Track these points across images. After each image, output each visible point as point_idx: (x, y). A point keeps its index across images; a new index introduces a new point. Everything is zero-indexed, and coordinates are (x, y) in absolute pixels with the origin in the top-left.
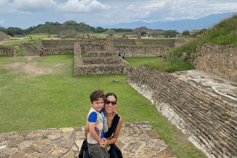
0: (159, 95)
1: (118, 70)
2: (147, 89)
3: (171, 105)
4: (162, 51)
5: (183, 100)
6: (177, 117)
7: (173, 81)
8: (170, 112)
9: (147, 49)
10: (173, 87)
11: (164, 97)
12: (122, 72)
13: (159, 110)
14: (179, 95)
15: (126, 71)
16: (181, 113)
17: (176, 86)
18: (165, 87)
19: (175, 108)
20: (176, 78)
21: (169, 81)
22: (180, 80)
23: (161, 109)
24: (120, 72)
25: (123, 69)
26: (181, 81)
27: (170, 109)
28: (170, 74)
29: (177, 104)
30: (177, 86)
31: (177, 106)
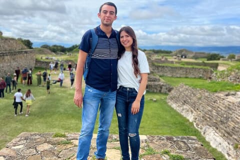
0: (203, 117)
1: (156, 88)
2: (188, 111)
3: (217, 129)
4: (204, 73)
5: (232, 124)
6: (225, 144)
7: (220, 103)
8: (216, 138)
9: (188, 71)
10: (219, 109)
11: (208, 119)
12: (160, 91)
13: (202, 133)
14: (227, 118)
15: (165, 90)
16: (230, 139)
17: (223, 109)
18: (210, 108)
19: (222, 133)
20: (224, 99)
21: (214, 102)
22: (228, 101)
23: (204, 133)
24: (158, 91)
25: (161, 88)
26: (230, 102)
27: (216, 134)
28: (216, 94)
29: (225, 128)
30: (225, 108)
31: (225, 131)
